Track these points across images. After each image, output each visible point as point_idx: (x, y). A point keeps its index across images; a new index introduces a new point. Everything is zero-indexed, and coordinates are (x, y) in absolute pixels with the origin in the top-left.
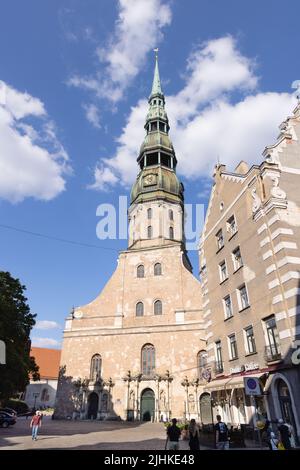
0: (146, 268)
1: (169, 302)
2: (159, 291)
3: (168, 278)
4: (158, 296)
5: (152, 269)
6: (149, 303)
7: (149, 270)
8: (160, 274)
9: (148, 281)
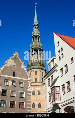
0: (35, 92)
1: (43, 104)
2: (40, 100)
3: (43, 96)
4: (40, 102)
5: (37, 93)
6: (37, 104)
7: (36, 93)
8: (40, 95)
9: (36, 97)
